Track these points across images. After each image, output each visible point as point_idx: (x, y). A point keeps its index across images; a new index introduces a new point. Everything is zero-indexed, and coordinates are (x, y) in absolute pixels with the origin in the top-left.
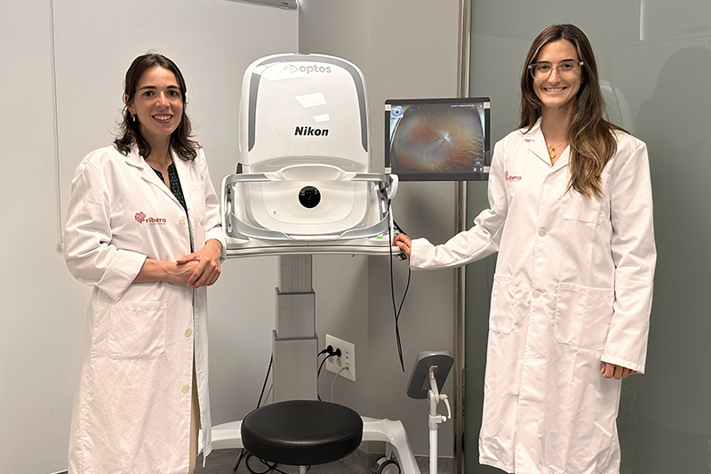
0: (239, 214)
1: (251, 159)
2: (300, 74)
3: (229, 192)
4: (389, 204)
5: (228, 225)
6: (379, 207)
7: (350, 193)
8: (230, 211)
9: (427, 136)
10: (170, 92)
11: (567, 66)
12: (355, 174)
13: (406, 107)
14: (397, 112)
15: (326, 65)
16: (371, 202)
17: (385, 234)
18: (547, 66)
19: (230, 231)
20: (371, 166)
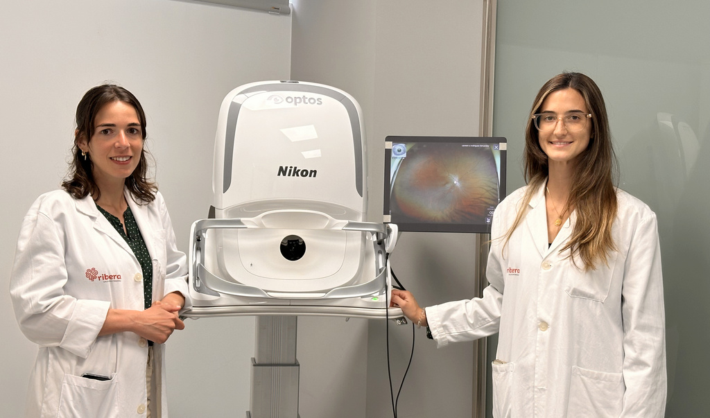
0: (209, 266)
1: (226, 202)
2: (285, 105)
3: (198, 239)
4: (387, 258)
5: (196, 278)
6: (376, 261)
7: (341, 244)
8: (198, 262)
9: (434, 179)
10: (131, 130)
11: (575, 118)
12: (347, 222)
13: (410, 146)
14: (399, 151)
15: (316, 96)
16: (366, 255)
17: (381, 293)
18: (552, 116)
19: (198, 285)
20: (366, 213)
